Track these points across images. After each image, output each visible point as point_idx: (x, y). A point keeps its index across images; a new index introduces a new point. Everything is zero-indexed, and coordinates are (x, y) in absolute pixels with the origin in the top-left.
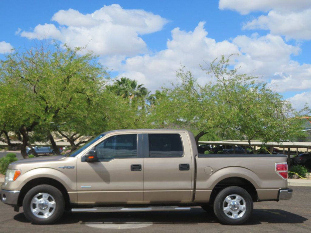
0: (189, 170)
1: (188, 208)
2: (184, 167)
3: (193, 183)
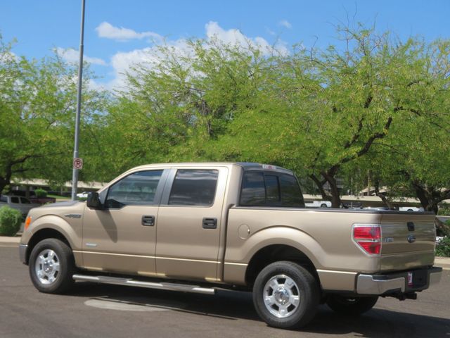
0: (215, 228)
1: (212, 290)
2: (209, 223)
3: (221, 250)
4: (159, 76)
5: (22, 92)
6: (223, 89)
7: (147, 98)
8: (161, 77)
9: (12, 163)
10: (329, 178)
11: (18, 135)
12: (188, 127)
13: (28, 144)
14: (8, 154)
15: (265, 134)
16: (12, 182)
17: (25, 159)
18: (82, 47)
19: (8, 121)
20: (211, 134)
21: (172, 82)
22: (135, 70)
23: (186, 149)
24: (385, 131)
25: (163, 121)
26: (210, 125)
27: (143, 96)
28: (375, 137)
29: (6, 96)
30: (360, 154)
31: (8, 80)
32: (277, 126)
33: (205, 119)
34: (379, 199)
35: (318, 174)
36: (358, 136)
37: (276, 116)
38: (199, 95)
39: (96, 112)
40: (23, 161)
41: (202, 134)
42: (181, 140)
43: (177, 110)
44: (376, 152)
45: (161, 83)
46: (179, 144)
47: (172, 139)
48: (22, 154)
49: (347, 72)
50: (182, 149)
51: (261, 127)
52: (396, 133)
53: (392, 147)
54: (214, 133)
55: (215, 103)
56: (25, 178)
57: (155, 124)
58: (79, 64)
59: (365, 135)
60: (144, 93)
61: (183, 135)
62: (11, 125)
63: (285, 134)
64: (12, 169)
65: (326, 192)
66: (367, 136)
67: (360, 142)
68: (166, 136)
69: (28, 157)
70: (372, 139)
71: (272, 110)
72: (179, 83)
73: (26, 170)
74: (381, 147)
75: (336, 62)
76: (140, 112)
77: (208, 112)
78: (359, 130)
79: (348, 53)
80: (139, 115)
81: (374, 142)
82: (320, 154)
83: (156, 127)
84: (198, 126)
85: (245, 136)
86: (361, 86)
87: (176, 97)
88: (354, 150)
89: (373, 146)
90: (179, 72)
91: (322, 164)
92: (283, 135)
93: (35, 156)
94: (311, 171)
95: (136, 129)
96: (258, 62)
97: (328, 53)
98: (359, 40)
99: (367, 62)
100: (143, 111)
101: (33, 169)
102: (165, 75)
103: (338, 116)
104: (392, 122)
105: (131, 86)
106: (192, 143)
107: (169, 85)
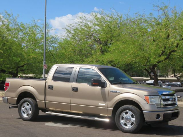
4: (79, 29)
5: (22, 37)
6: (107, 33)
7: (74, 38)
8: (80, 29)
9: (18, 67)
10: (153, 70)
11: (20, 55)
12: (92, 50)
13: (25, 59)
14: (16, 63)
15: (124, 52)
16: (19, 75)
17: (24, 65)
18: (46, 17)
19: (16, 49)
20: (102, 53)
21: (85, 31)
22: (69, 27)
23: (91, 59)
24: (176, 49)
25: (81, 48)
26: (101, 49)
27: (73, 37)
28: (172, 52)
29: (15, 39)
30: (165, 59)
31: (16, 32)
32: (129, 48)
33: (99, 46)
34: (175, 79)
35: (148, 68)
36: (164, 51)
37: (129, 44)
38: (96, 36)
39: (53, 45)
40: (23, 66)
41: (98, 53)
42: (89, 56)
43: (87, 43)
44: (172, 58)
45: (80, 32)
46: (88, 57)
47: (85, 56)
48: (22, 63)
49: (158, 24)
50: (90, 59)
51: (122, 49)
52: (181, 50)
53: (179, 56)
54: (103, 52)
55: (103, 40)
56: (24, 73)
57: (78, 49)
58: (45, 25)
59: (167, 51)
60: (73, 36)
61: (90, 53)
62: (17, 51)
63: (133, 51)
64: (19, 70)
65: (152, 76)
66: (168, 51)
67: (165, 54)
68: (83, 54)
69: (25, 64)
70: (170, 53)
71: (127, 41)
72: (88, 31)
73: (24, 70)
74: (175, 56)
75: (153, 20)
76: (71, 44)
77: (100, 43)
78: (164, 49)
79: (159, 16)
80: (71, 45)
81: (171, 54)
82: (148, 60)
83: (79, 51)
84: (97, 49)
85: (116, 53)
86: (164, 30)
87: (87, 37)
88: (163, 58)
89: (171, 56)
90: (88, 27)
91: (150, 64)
92: (132, 52)
93: (28, 64)
94: (145, 67)
95: (70, 52)
96: (122, 21)
97: (150, 16)
98: (163, 10)
99: (167, 19)
100: (73, 44)
101: (27, 70)
102: (82, 28)
103: (155, 43)
104: (179, 45)
105: (68, 33)
106: (94, 56)
107: (84, 32)
